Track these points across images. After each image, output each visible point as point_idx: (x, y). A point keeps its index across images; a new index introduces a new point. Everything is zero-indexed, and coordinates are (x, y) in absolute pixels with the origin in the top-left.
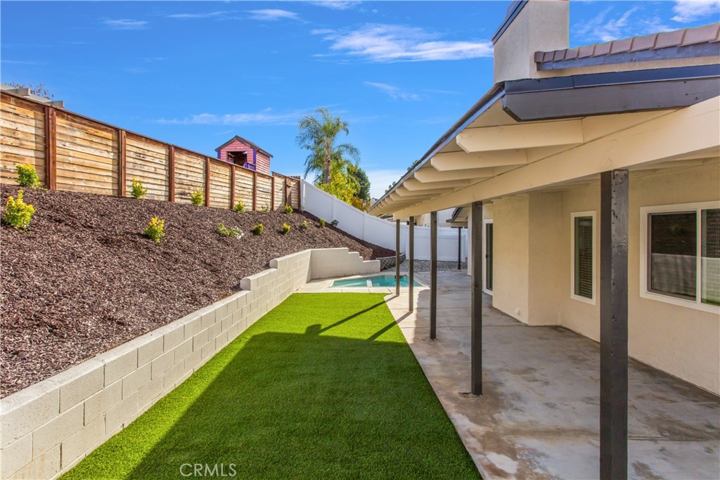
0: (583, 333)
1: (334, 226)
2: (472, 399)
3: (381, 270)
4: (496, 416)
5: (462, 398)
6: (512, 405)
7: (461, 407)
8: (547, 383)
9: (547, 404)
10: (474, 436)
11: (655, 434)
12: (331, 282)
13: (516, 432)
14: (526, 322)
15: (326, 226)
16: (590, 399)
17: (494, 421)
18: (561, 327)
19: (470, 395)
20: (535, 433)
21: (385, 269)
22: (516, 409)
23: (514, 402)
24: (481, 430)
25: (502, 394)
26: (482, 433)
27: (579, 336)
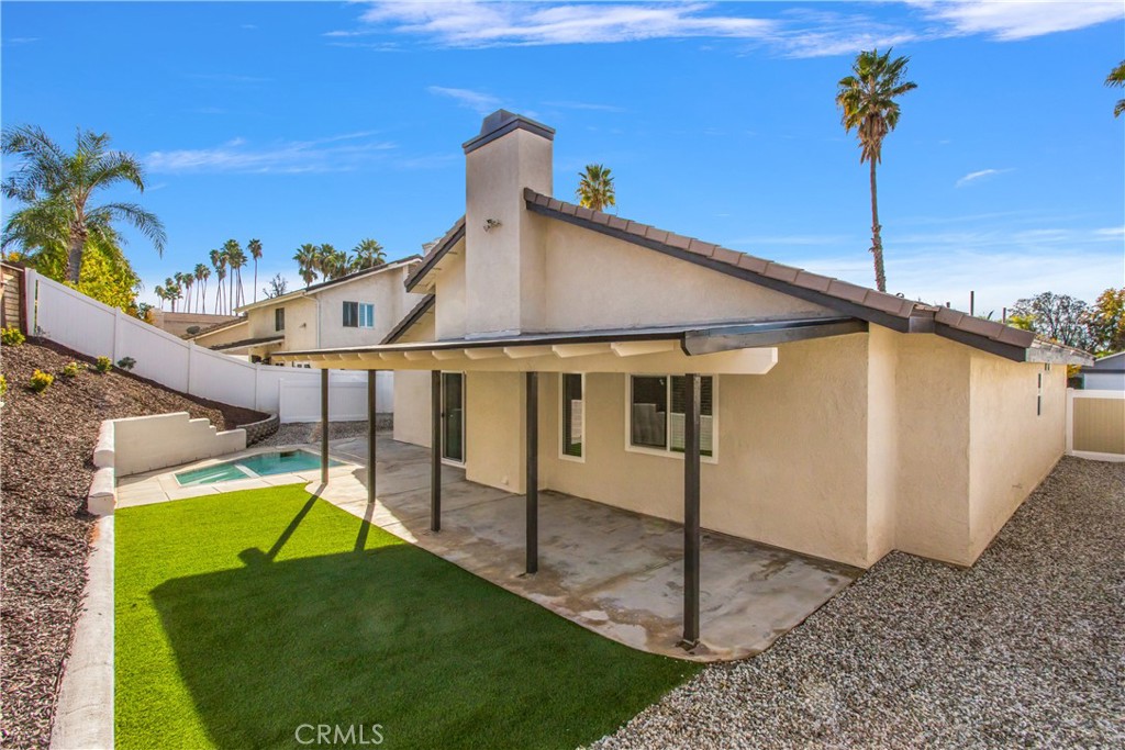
0: (572, 493)
1: (126, 369)
2: (531, 578)
3: (248, 446)
4: (562, 584)
5: (521, 580)
6: (567, 573)
7: (530, 587)
8: (577, 545)
9: (590, 563)
10: (560, 606)
11: (664, 561)
12: (168, 477)
13: (586, 591)
14: (518, 492)
15: (112, 371)
16: (615, 549)
17: (565, 589)
18: (548, 490)
19: (527, 575)
20: (599, 587)
21: (254, 443)
22: (572, 574)
23: (566, 569)
24: (560, 599)
25: (552, 566)
26: (564, 601)
27: (569, 496)
